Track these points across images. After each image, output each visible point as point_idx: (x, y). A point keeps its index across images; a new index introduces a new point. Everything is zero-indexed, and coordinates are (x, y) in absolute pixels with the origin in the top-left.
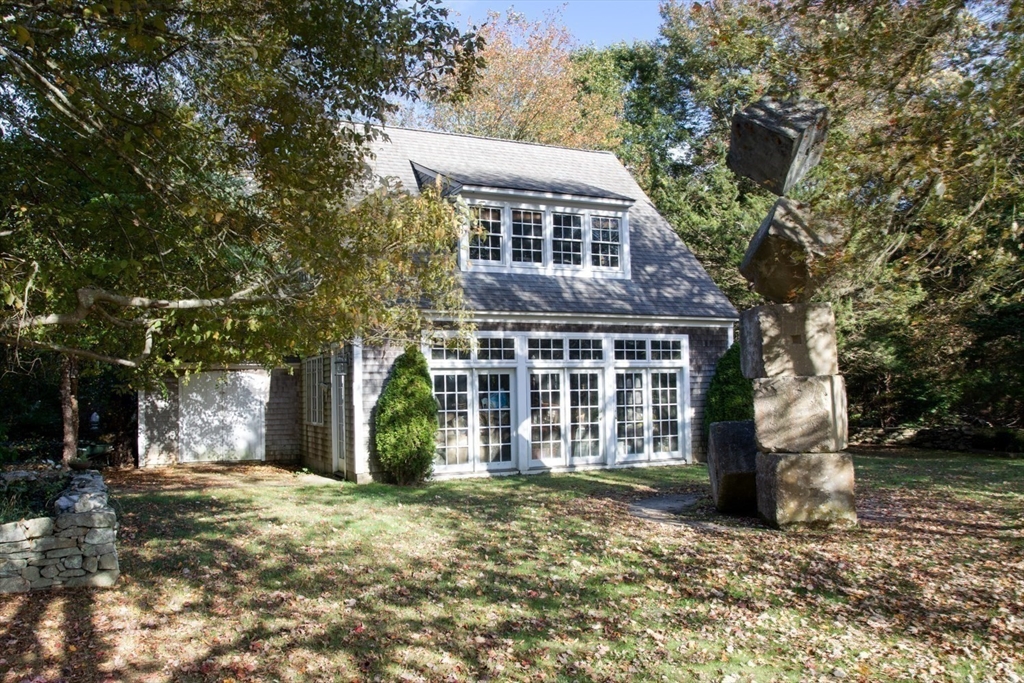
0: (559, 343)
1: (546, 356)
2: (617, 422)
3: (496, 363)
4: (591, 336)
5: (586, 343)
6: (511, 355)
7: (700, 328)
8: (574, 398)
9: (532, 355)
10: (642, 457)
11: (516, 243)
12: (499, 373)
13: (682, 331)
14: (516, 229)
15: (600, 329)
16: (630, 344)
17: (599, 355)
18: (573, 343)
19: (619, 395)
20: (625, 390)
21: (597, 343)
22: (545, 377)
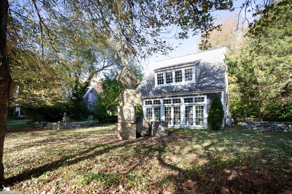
0: (170, 100)
1: (167, 103)
2: (185, 118)
3: (157, 105)
4: (178, 98)
5: (177, 100)
6: (160, 103)
7: (211, 93)
8: (174, 112)
9: (164, 103)
10: (193, 126)
11: (167, 79)
12: (158, 107)
13: (204, 94)
14: (167, 77)
15: (180, 96)
16: (188, 99)
17: (180, 102)
18: (173, 100)
19: (186, 111)
20: (188, 110)
21: (180, 100)
22: (168, 108)
